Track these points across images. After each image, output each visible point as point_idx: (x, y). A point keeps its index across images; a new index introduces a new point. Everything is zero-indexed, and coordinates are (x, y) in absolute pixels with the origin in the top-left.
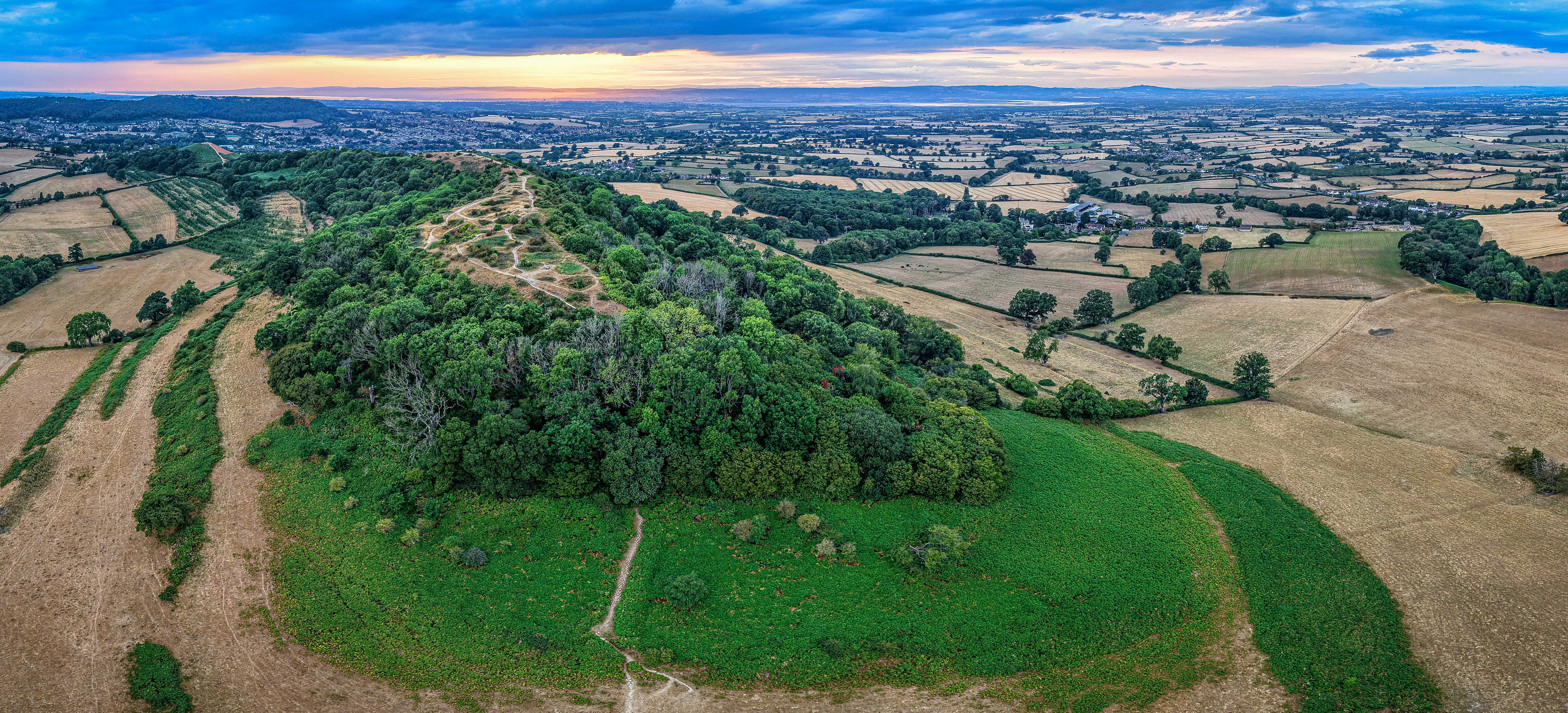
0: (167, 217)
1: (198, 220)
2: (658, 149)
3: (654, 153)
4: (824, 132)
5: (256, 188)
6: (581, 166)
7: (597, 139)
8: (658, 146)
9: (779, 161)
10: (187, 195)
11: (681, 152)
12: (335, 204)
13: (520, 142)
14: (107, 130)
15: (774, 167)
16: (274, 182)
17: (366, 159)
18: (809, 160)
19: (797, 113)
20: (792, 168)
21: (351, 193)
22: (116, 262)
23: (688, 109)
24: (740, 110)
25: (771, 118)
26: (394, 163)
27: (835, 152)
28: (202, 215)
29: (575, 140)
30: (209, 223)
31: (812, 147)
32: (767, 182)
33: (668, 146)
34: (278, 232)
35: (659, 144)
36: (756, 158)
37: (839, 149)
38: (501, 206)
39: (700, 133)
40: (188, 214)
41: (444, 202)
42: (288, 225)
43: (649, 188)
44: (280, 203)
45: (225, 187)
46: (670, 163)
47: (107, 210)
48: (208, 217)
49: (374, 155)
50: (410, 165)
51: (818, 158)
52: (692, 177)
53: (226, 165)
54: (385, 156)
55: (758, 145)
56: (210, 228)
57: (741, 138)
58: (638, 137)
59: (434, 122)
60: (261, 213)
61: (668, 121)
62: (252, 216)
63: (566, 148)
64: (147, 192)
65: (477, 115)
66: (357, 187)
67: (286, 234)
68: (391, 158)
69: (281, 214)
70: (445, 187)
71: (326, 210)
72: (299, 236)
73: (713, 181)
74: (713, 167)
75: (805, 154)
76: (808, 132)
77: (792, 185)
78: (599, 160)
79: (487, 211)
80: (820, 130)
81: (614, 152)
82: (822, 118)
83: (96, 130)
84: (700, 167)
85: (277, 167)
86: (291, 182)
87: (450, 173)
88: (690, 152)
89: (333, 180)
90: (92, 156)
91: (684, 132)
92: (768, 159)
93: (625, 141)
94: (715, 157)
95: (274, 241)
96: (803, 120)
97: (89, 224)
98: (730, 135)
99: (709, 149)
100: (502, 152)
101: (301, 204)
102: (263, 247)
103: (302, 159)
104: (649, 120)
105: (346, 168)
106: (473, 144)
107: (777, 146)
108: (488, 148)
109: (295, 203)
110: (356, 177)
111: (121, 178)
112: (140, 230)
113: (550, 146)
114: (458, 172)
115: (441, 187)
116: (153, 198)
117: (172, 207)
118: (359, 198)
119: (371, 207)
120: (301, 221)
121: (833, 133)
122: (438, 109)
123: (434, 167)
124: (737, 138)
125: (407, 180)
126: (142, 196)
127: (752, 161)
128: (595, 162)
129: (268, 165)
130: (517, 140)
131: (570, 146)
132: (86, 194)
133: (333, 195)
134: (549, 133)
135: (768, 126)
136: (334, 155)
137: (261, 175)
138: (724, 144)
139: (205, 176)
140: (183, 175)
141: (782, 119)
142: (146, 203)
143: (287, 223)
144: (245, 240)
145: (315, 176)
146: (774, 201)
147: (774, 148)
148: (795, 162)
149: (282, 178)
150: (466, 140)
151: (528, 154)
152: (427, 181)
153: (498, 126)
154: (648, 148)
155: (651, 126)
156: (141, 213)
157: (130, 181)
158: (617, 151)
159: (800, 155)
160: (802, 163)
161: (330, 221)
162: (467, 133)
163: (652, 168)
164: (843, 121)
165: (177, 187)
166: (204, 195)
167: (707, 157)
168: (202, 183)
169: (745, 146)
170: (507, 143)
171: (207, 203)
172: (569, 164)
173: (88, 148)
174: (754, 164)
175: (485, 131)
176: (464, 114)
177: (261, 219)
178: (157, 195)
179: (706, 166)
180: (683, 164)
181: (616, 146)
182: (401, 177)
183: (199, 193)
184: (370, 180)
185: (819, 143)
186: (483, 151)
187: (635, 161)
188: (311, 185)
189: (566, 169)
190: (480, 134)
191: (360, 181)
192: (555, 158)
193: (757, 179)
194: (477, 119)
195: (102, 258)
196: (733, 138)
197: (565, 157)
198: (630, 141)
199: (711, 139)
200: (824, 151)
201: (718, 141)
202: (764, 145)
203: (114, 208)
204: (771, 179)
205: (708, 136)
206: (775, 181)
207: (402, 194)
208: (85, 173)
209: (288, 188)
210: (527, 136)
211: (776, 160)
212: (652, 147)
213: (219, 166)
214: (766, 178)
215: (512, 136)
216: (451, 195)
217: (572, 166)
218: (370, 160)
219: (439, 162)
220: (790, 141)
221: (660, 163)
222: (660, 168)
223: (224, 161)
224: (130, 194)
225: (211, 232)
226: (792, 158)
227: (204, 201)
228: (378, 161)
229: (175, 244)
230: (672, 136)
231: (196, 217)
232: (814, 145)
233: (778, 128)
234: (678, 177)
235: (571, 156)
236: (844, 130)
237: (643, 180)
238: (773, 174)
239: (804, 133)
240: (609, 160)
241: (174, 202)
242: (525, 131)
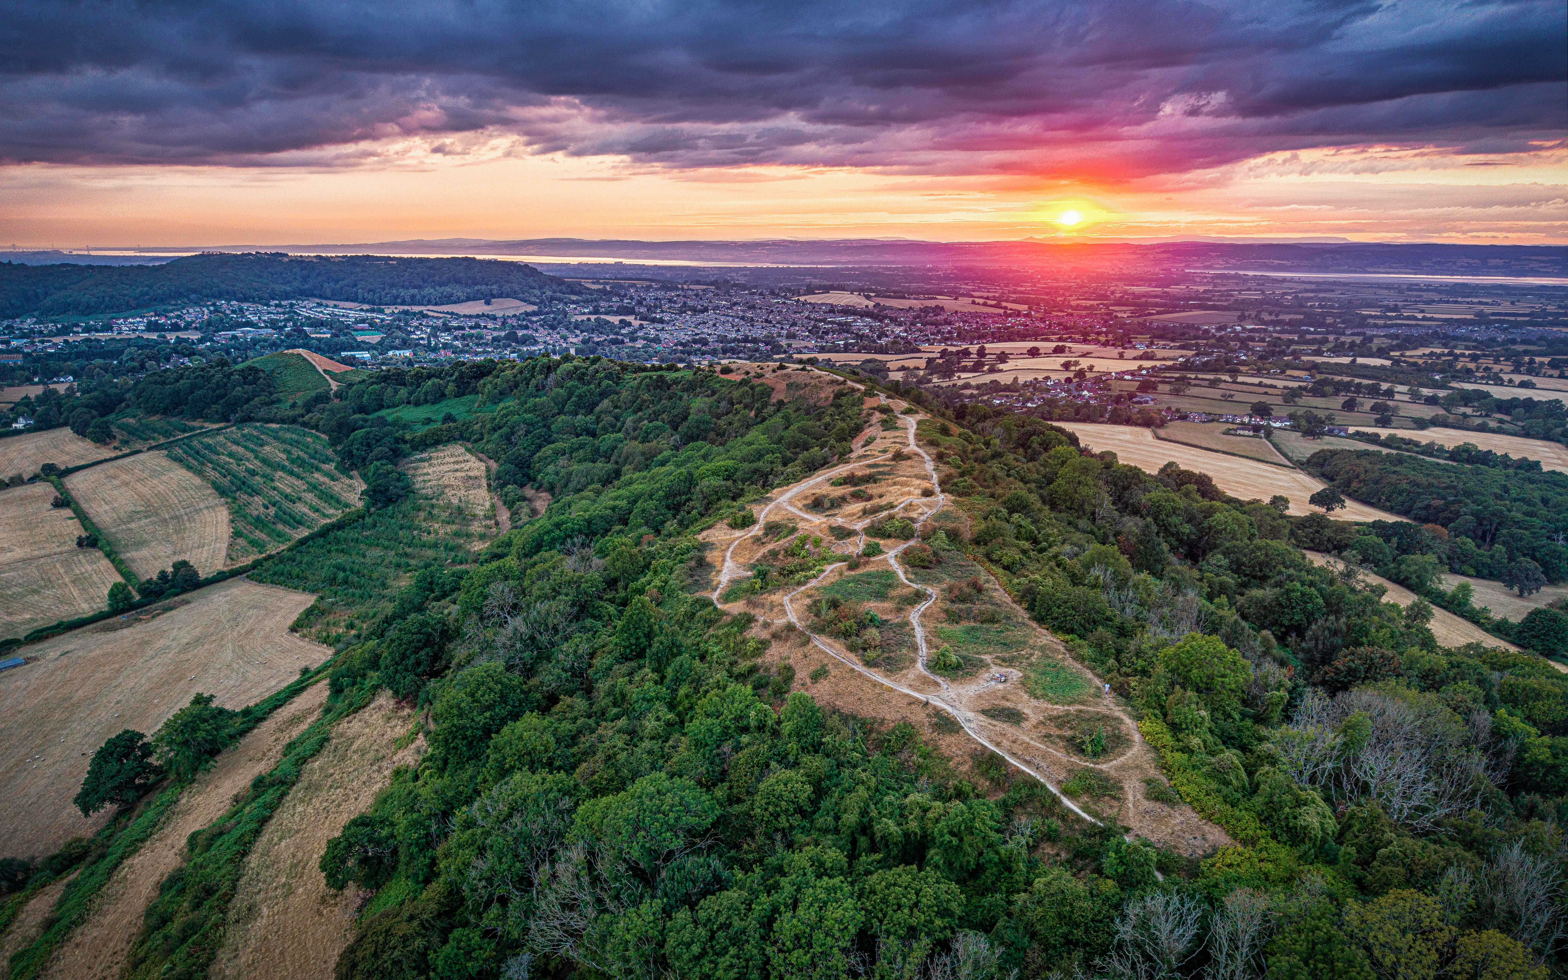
0: (208, 516)
1: (276, 516)
2: (1141, 358)
3: (1133, 365)
4: (1493, 340)
5: (397, 440)
6: (995, 387)
7: (1023, 337)
8: (1140, 353)
9: (1397, 397)
10: (254, 464)
11: (1187, 366)
12: (551, 468)
13: (883, 341)
14: (87, 330)
15: (1386, 408)
16: (433, 426)
17: (609, 376)
18: (1466, 398)
19: (1426, 296)
20: (1427, 412)
21: (581, 446)
22: (70, 642)
23: (1195, 283)
24: (1302, 287)
25: (1369, 306)
26: (661, 384)
27: (1523, 385)
28: (286, 504)
29: (982, 337)
30: (298, 522)
31: (1469, 371)
32: (1374, 439)
33: (1160, 353)
34: (442, 530)
35: (1142, 349)
36: (1347, 387)
37: (1534, 380)
38: (872, 489)
39: (1219, 329)
40: (257, 506)
41: (755, 471)
42: (461, 514)
43: (1128, 437)
44: (445, 468)
45: (333, 443)
46: (1167, 388)
47: (67, 512)
48: (301, 508)
49: (624, 368)
50: (691, 387)
51: (1487, 395)
52: (1212, 418)
53: (339, 395)
54: (645, 369)
55: (1346, 360)
56: (305, 533)
57: (1308, 342)
58: (1099, 333)
59: (735, 304)
60: (408, 490)
61: (1156, 305)
62: (390, 501)
63: (966, 353)
64: (166, 463)
65: (810, 291)
66: (594, 435)
67: (456, 534)
68: (655, 375)
69: (449, 492)
70: (757, 437)
71: (534, 480)
72: (482, 537)
73: (1256, 429)
74: (1255, 399)
75: (1454, 384)
76: (1455, 338)
77: (1430, 450)
78: (1030, 377)
79: (843, 500)
80: (1480, 333)
81: (1057, 362)
82: (1488, 310)
83: (59, 333)
84: (1227, 398)
85: (440, 396)
86: (467, 425)
87: (765, 405)
88: (1206, 367)
89: (546, 420)
90: (38, 390)
91: (1188, 326)
92: (1374, 391)
93: (1074, 341)
94: (1256, 380)
95: (430, 553)
96: (1442, 313)
97: (19, 553)
98: (1285, 337)
99: (1244, 363)
100: (855, 358)
101: (488, 469)
102: (408, 568)
103: (489, 378)
104: (1119, 303)
105: (570, 396)
106: (803, 343)
107: (1388, 363)
108: (829, 351)
109: (476, 467)
110: (591, 412)
111: (102, 437)
112: (144, 552)
113: (938, 348)
114: (781, 403)
115: (749, 437)
116: (180, 475)
117: (222, 492)
118: (595, 455)
119: (618, 474)
120: (488, 504)
121: (1513, 342)
122: (742, 280)
123: (736, 394)
124: (1297, 343)
125: (685, 418)
126: (154, 474)
127: (1336, 393)
128: (1021, 381)
129: (420, 393)
130: (879, 337)
131: (974, 348)
132: (17, 481)
133: (547, 450)
134: (936, 324)
135: (1363, 321)
136: (549, 369)
137: (409, 414)
138: (1273, 354)
139: (294, 421)
140: (247, 419)
141: (1395, 309)
142: (161, 488)
143: (460, 510)
144: (375, 553)
145: (512, 413)
146: (1404, 485)
147: (1383, 367)
148: (1432, 401)
149: (449, 418)
150: (791, 336)
151: (900, 364)
152: (722, 422)
153: (847, 311)
154: (1121, 356)
155: (1123, 314)
156: (150, 511)
157: (126, 443)
158: (1063, 360)
159: (1443, 386)
160: (1449, 403)
161: (542, 502)
162: (794, 324)
163: (1131, 396)
164: (1534, 319)
165: (234, 448)
166: (293, 462)
167: (1240, 379)
168: (288, 435)
169: (1319, 360)
170: (863, 343)
171: (298, 477)
172: (973, 383)
173: (35, 374)
174: (1341, 400)
175: (824, 320)
176: (789, 290)
177: (407, 506)
178: (189, 468)
179: (1238, 397)
180: (1194, 391)
181: (1059, 350)
182: (675, 412)
183: (281, 457)
184: (617, 418)
185: (1484, 362)
186: (821, 357)
187: (1098, 380)
188: (505, 430)
189: (968, 392)
190: (815, 326)
191: (598, 421)
192: (947, 371)
193: (1351, 430)
194: (811, 299)
195: (39, 636)
196: (1292, 342)
197: (965, 369)
198: (1085, 341)
199: (1244, 344)
200: (1499, 382)
201: (1259, 347)
202: (1360, 360)
203: (84, 506)
204: (1384, 433)
205: (1237, 337)
206: (1392, 438)
207: (676, 448)
208: (18, 432)
209: (462, 437)
210: (898, 330)
211: (1390, 393)
212: (1130, 353)
213: (322, 398)
214: (1370, 430)
215: (871, 329)
216: (769, 457)
217: (978, 387)
218: (617, 379)
219: (743, 383)
220: (1417, 354)
221: (1147, 386)
222: (1147, 397)
223: (334, 386)
224: (127, 471)
225: (303, 542)
226: (1426, 392)
227: (291, 473)
228: (631, 380)
229: (221, 578)
230: (1163, 334)
231: (272, 511)
232: (1472, 366)
233: (1386, 326)
234: (1184, 418)
235: (977, 367)
236: (1541, 338)
237: (1116, 419)
238: (1384, 422)
239: (1446, 340)
240: (1047, 378)
241: (225, 482)
242: (893, 320)
